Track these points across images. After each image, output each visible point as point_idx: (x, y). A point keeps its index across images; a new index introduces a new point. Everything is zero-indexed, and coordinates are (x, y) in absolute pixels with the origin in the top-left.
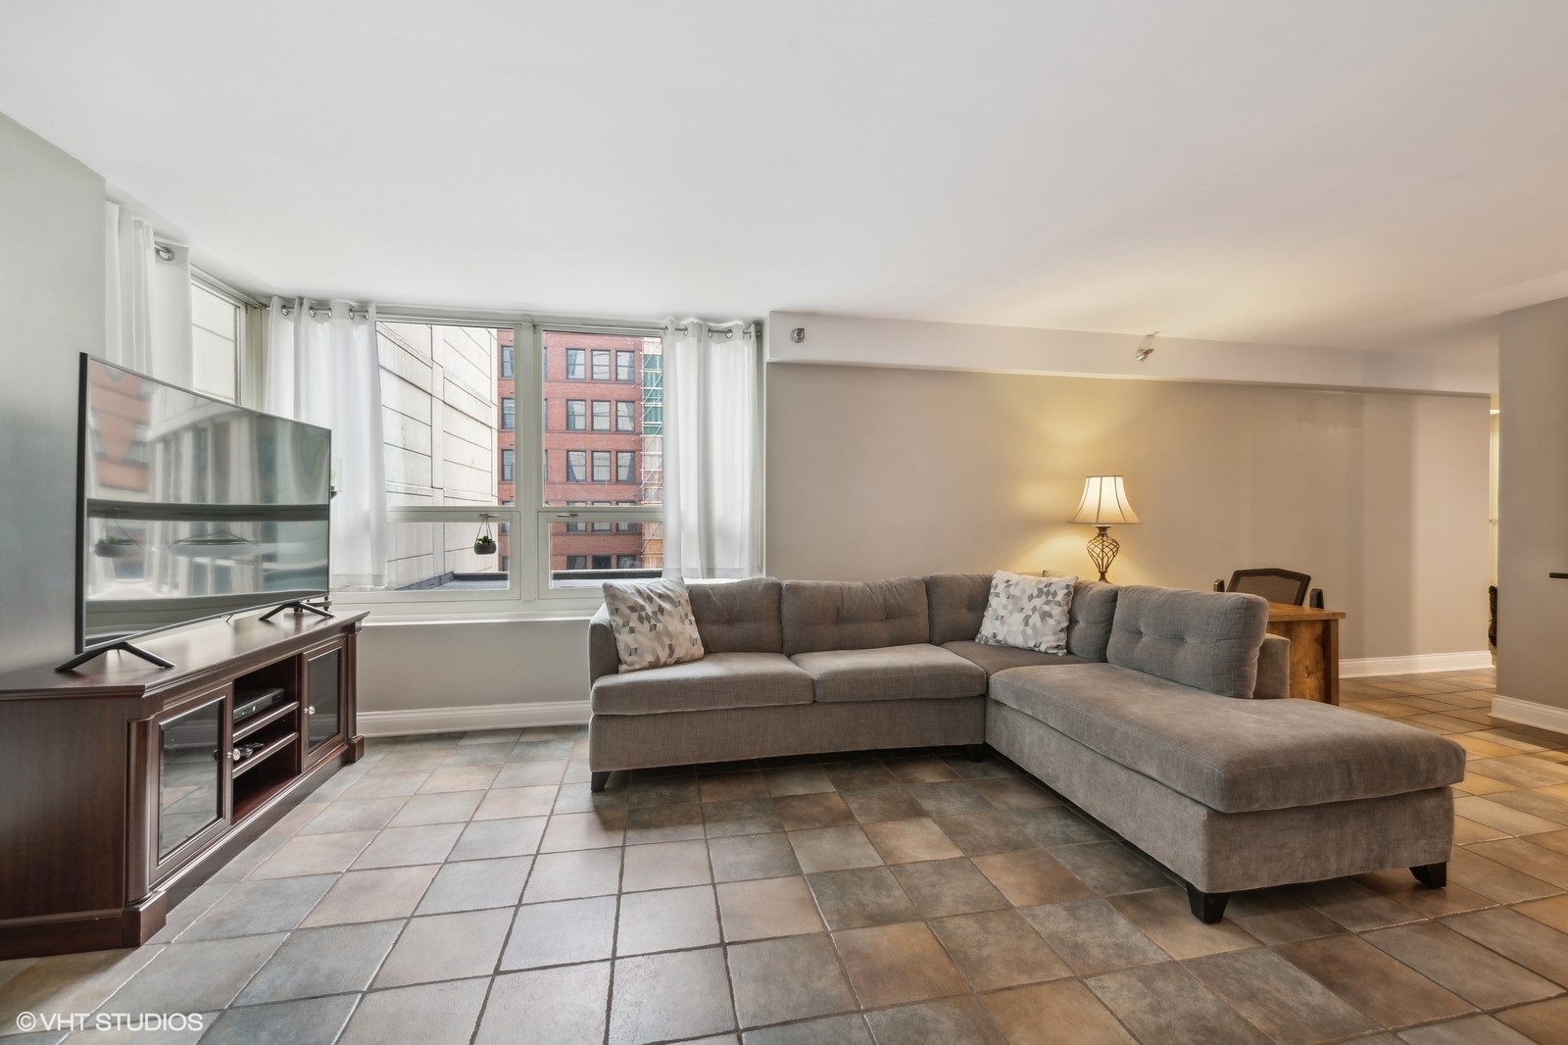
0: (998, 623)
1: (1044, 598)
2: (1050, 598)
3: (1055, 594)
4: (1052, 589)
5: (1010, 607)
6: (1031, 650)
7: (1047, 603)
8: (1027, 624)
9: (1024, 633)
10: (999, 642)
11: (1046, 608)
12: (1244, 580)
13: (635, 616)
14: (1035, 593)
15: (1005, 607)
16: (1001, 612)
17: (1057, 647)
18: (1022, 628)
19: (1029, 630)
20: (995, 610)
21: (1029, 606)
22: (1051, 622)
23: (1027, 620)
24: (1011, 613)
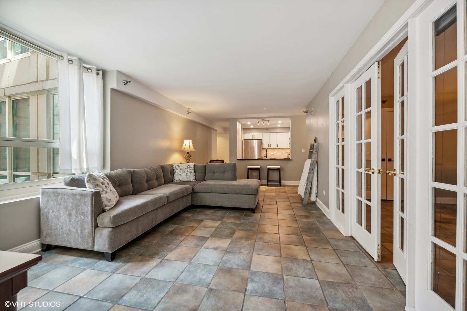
0: (180, 176)
1: (189, 168)
2: (190, 168)
3: (191, 167)
4: (190, 166)
5: (182, 172)
6: (189, 181)
7: (190, 169)
8: (187, 175)
9: (187, 177)
10: (180, 181)
11: (190, 171)
12: (211, 162)
13: (104, 186)
14: (187, 168)
15: (180, 172)
16: (180, 173)
17: (194, 180)
18: (186, 176)
19: (188, 177)
20: (178, 173)
21: (186, 171)
22: (192, 174)
23: (187, 174)
24: (182, 173)
